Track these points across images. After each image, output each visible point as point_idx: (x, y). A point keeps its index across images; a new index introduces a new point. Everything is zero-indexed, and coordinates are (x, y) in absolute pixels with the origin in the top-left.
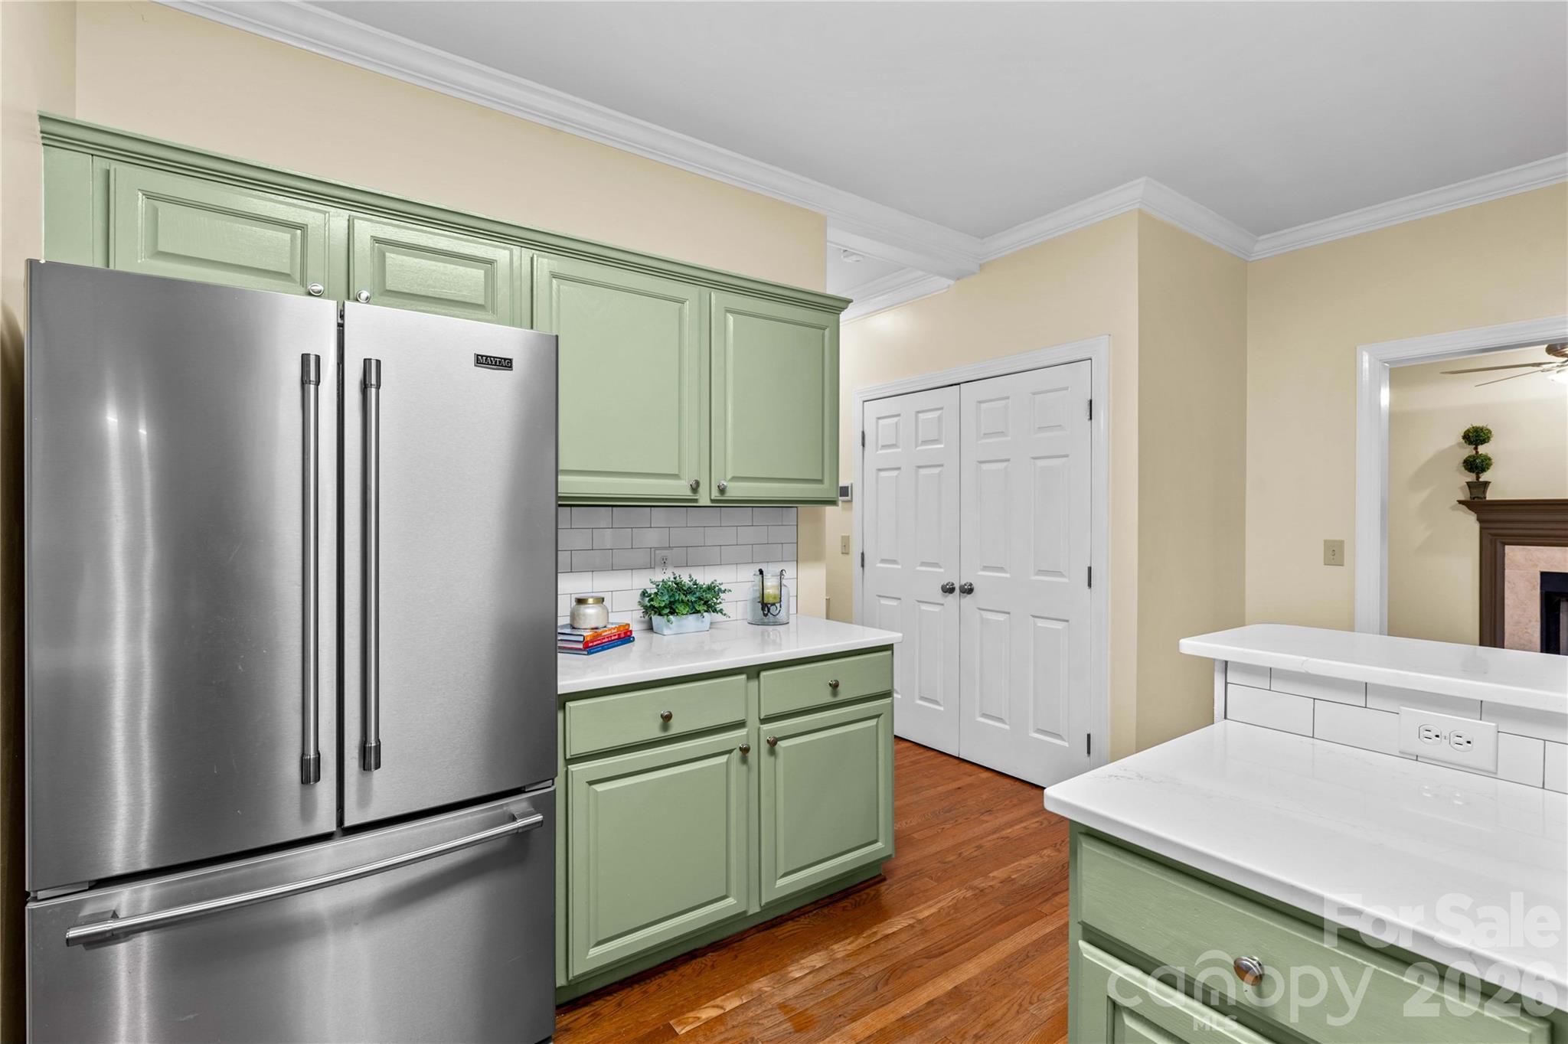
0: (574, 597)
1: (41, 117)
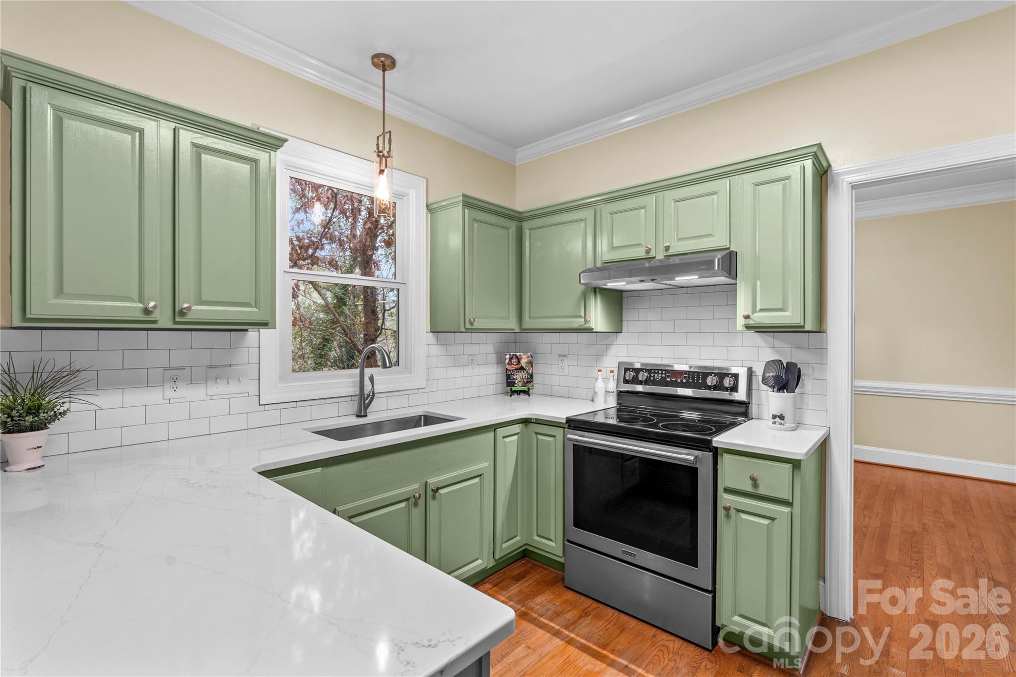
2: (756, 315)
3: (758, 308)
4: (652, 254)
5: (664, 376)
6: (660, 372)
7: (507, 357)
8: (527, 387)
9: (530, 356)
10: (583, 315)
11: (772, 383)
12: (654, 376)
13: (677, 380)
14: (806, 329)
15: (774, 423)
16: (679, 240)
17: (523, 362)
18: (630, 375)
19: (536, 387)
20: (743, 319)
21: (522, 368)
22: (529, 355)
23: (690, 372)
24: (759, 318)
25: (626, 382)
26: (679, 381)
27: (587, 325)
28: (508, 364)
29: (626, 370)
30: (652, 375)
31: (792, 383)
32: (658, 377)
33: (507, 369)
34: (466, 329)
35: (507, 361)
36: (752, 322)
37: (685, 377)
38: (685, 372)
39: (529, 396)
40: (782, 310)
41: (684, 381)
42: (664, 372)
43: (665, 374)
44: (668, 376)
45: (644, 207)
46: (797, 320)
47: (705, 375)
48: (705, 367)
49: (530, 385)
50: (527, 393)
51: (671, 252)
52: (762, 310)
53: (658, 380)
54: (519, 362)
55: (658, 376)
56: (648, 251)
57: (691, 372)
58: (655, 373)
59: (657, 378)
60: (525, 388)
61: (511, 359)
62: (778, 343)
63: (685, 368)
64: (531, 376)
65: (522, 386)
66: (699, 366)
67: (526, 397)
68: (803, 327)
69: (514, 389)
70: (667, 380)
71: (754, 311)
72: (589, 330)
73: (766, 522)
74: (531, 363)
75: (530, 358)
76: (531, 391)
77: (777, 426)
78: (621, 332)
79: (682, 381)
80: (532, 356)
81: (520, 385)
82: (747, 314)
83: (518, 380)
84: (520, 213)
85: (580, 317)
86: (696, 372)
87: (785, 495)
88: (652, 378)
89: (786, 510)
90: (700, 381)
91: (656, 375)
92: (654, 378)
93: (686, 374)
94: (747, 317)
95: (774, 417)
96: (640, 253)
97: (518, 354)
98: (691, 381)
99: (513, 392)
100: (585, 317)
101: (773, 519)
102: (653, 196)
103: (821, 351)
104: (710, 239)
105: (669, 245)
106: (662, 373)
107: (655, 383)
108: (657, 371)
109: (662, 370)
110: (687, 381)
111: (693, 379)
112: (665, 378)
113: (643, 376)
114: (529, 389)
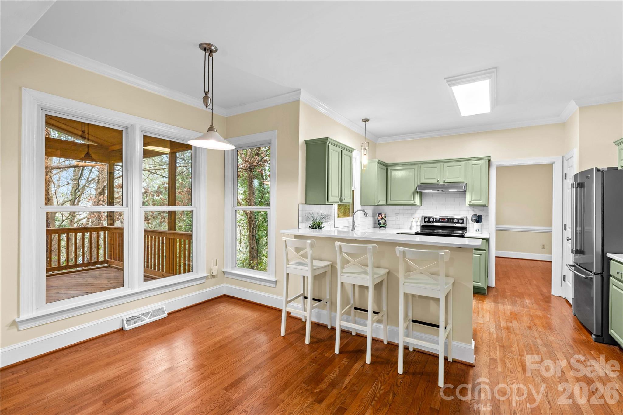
2: (472, 201)
3: (473, 200)
4: (439, 182)
7: (378, 214)
10: (413, 200)
11: (474, 221)
14: (486, 205)
15: (476, 232)
16: (448, 178)
17: (383, 216)
18: (427, 220)
20: (469, 203)
21: (383, 218)
24: (474, 202)
25: (425, 222)
26: (444, 221)
27: (415, 203)
28: (378, 217)
29: (425, 218)
31: (480, 221)
32: (437, 220)
33: (378, 219)
34: (377, 204)
35: (378, 216)
36: (471, 203)
37: (446, 220)
40: (480, 200)
41: (446, 221)
45: (436, 167)
46: (484, 203)
47: (453, 219)
49: (385, 224)
50: (385, 227)
51: (446, 182)
52: (474, 200)
54: (381, 216)
56: (438, 181)
58: (435, 219)
60: (384, 226)
61: (379, 215)
62: (475, 209)
64: (386, 221)
67: (384, 228)
68: (485, 205)
71: (472, 200)
72: (415, 205)
73: (479, 256)
74: (385, 216)
76: (386, 227)
77: (478, 233)
78: (421, 206)
81: (382, 224)
82: (470, 201)
83: (382, 222)
84: (387, 164)
85: (412, 200)
86: (450, 218)
87: (484, 248)
88: (434, 221)
89: (484, 252)
90: (451, 221)
94: (470, 202)
95: (476, 230)
96: (435, 181)
97: (381, 213)
99: (381, 227)
100: (414, 201)
101: (481, 255)
102: (440, 164)
103: (487, 212)
104: (459, 179)
105: (445, 179)
106: (438, 219)
107: (436, 222)
108: (436, 218)
109: (438, 218)
110: (447, 221)
111: (449, 220)
112: (439, 220)
113: (431, 220)
114: (385, 226)
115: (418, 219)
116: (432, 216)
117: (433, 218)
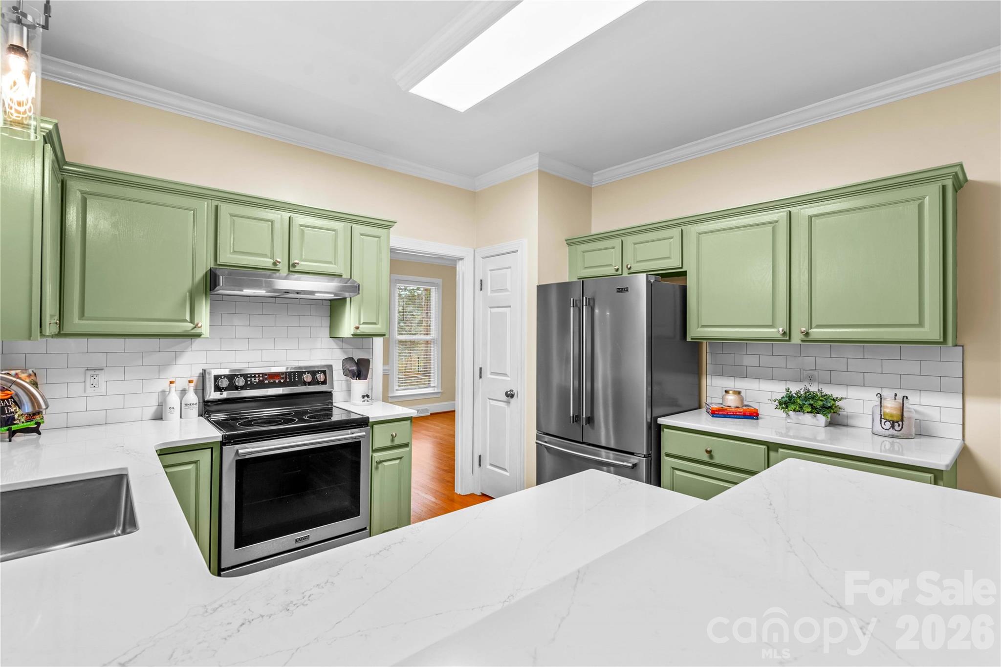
0: (724, 389)
1: (566, 240)
3: (362, 322)
4: (277, 266)
5: (261, 379)
6: (257, 376)
8: (34, 422)
9: (33, 374)
10: (189, 319)
11: (349, 375)
12: (251, 380)
13: (275, 381)
15: (364, 401)
18: (223, 382)
19: (48, 420)
20: (353, 329)
22: (31, 372)
23: (286, 373)
24: (362, 329)
25: (216, 389)
26: (277, 381)
27: (196, 331)
30: (249, 379)
31: (363, 372)
36: (358, 331)
37: (283, 378)
38: (283, 373)
39: (39, 433)
41: (282, 381)
42: (261, 375)
43: (263, 377)
44: (266, 379)
46: (383, 331)
47: (301, 374)
48: (300, 368)
49: (38, 418)
50: (36, 430)
51: (297, 269)
53: (255, 383)
55: (255, 379)
57: (288, 372)
58: (251, 377)
59: (255, 382)
60: (32, 425)
63: (282, 369)
65: (26, 422)
66: (294, 367)
67: (34, 435)
68: (385, 335)
69: (14, 428)
70: (266, 382)
71: (360, 324)
73: (397, 462)
75: (33, 378)
76: (41, 427)
77: (366, 403)
79: (280, 381)
80: (35, 374)
81: (23, 420)
82: (357, 325)
83: (19, 413)
86: (292, 372)
88: (249, 383)
90: (297, 380)
91: (253, 379)
92: (251, 382)
93: (283, 374)
94: (356, 328)
95: (363, 397)
98: (288, 380)
99: (13, 433)
100: (192, 322)
101: (400, 458)
104: (331, 265)
105: (297, 261)
106: (259, 377)
107: (253, 387)
108: (254, 375)
109: (259, 374)
110: (285, 381)
111: (290, 378)
112: (263, 381)
113: (240, 382)
114: (38, 424)
115: (190, 382)
116: (240, 370)
117: (245, 376)
